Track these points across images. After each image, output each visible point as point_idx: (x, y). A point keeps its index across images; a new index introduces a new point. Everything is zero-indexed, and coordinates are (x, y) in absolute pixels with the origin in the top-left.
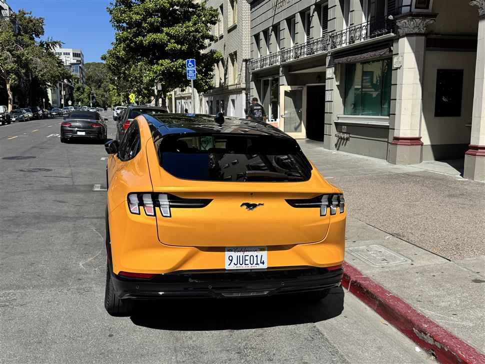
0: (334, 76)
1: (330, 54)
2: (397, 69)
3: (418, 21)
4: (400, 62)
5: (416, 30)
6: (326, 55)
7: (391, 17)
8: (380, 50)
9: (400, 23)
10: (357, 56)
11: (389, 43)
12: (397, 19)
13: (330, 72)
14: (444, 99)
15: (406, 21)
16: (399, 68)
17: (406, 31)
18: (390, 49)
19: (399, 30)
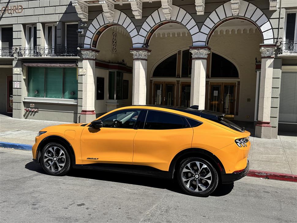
0: (22, 73)
1: (17, 59)
2: (82, 75)
3: (93, 53)
4: (84, 72)
5: (92, 58)
6: (13, 60)
7: (78, 48)
8: (68, 63)
9: (83, 52)
10: (47, 64)
11: (75, 61)
12: (82, 50)
13: (17, 70)
14: (99, 92)
15: (88, 52)
16: (84, 75)
17: (88, 57)
18: (76, 64)
19: (83, 56)
